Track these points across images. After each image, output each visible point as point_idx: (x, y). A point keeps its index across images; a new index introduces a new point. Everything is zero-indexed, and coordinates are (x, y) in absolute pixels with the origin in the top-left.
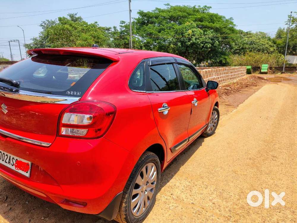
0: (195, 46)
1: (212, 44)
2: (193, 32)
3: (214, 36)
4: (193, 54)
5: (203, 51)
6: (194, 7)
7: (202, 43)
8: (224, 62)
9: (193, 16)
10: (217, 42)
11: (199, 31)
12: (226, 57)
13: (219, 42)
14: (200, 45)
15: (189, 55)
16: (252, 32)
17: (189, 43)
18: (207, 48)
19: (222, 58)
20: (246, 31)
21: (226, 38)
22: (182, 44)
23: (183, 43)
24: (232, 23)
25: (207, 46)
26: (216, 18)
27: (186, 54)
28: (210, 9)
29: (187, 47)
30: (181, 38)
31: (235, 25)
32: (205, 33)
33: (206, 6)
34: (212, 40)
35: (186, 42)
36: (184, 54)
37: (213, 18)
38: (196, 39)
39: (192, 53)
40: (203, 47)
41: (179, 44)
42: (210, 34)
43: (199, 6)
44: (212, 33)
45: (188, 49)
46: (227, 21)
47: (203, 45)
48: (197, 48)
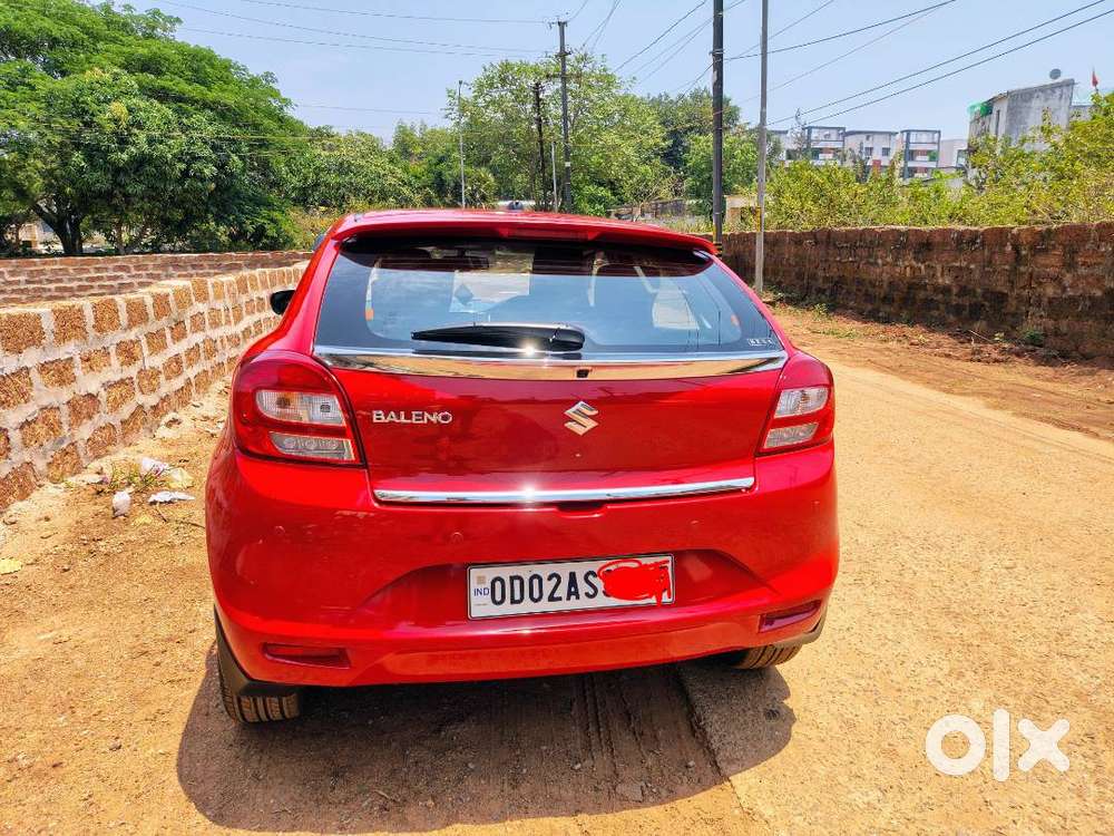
0: (149, 169)
1: (221, 167)
2: (130, 111)
3: (222, 135)
4: (146, 200)
5: (185, 191)
6: (107, 9)
7: (180, 160)
8: (271, 232)
9: (113, 47)
10: (236, 158)
11: (159, 112)
12: (276, 215)
13: (241, 158)
14: (172, 166)
15: (128, 203)
16: (335, 131)
17: (125, 156)
18: (202, 180)
19: (263, 217)
20: (313, 126)
21: (263, 144)
22: (89, 158)
23: (92, 152)
24: (275, 94)
25: (201, 172)
26: (212, 66)
27: (115, 201)
28: (177, 25)
29: (117, 170)
30: (80, 132)
31: (287, 102)
32: (185, 121)
33: (156, 13)
34: (215, 148)
35: (108, 150)
36: (104, 202)
37: (201, 66)
38: (151, 141)
39: (142, 199)
40: (185, 174)
41: (77, 158)
42: (206, 127)
43: (128, 7)
44: (211, 124)
45: (122, 178)
46: (254, 82)
47: (183, 166)
48: (163, 176)
